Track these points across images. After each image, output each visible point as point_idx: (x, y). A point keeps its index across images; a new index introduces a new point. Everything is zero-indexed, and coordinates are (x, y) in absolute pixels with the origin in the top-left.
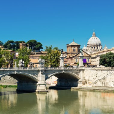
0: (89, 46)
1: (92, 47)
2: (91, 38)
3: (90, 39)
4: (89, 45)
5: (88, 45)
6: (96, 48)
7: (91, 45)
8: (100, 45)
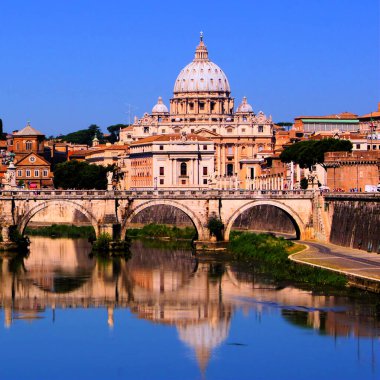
0: (179, 100)
1: (192, 105)
2: (190, 67)
3: (185, 69)
4: (180, 96)
5: (175, 97)
6: (207, 106)
7: (186, 96)
8: (223, 96)
